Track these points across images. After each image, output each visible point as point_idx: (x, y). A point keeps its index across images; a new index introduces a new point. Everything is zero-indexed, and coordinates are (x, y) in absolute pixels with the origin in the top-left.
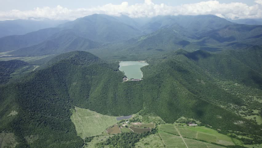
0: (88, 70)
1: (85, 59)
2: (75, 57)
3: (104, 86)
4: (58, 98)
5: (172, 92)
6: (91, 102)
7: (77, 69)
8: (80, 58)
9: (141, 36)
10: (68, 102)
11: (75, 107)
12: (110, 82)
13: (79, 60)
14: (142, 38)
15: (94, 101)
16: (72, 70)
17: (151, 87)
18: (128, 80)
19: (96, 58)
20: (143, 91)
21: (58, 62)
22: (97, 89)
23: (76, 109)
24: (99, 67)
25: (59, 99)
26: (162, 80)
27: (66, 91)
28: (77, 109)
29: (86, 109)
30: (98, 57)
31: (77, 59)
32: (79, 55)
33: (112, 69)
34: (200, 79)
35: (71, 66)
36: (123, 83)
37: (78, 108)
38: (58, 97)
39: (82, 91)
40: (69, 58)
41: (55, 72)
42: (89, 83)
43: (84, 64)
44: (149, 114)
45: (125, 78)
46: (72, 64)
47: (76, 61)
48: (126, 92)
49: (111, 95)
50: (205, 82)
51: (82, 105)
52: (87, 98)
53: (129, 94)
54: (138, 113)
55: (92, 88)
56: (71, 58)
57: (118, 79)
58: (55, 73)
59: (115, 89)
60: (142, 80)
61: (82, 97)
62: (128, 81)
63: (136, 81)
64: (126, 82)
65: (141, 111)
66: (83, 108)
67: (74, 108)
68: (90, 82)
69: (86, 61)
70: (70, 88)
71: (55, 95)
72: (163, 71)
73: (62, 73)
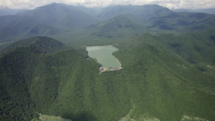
0: (53, 59)
1: (48, 46)
2: (36, 44)
3: (77, 79)
4: (12, 104)
5: (161, 82)
6: (62, 105)
7: (39, 59)
8: (42, 44)
9: (100, 22)
10: (29, 108)
11: (40, 114)
12: (84, 74)
13: (41, 47)
14: (101, 24)
15: (67, 102)
16: (32, 61)
17: (135, 77)
18: (105, 69)
19: (60, 44)
20: (127, 83)
21: (12, 51)
22: (68, 84)
23: (40, 118)
24: (67, 55)
25: (15, 105)
26: (147, 68)
27: (25, 90)
28: (43, 118)
29: (56, 116)
30: (62, 43)
31: (38, 46)
32: (41, 41)
33: (82, 56)
34: (180, 64)
35: (30, 55)
36: (100, 74)
37: (44, 116)
38: (12, 102)
39: (47, 88)
40: (28, 44)
41: (8, 64)
42: (57, 76)
43: (47, 51)
44: (143, 116)
45: (101, 67)
46: (32, 53)
47: (37, 48)
48: (107, 86)
49: (87, 91)
50: (186, 66)
51: (49, 110)
52: (56, 97)
53: (110, 89)
54: (128, 116)
55: (61, 83)
56: (31, 45)
57: (93, 69)
58: (8, 66)
59: (92, 83)
60: (122, 69)
61: (48, 97)
62: (106, 71)
63: (116, 71)
64: (104, 73)
65: (130, 111)
66: (52, 115)
67: (38, 116)
68: (58, 74)
69: (49, 47)
70: (31, 85)
71: (8, 98)
72: (144, 57)
73: (18, 66)
